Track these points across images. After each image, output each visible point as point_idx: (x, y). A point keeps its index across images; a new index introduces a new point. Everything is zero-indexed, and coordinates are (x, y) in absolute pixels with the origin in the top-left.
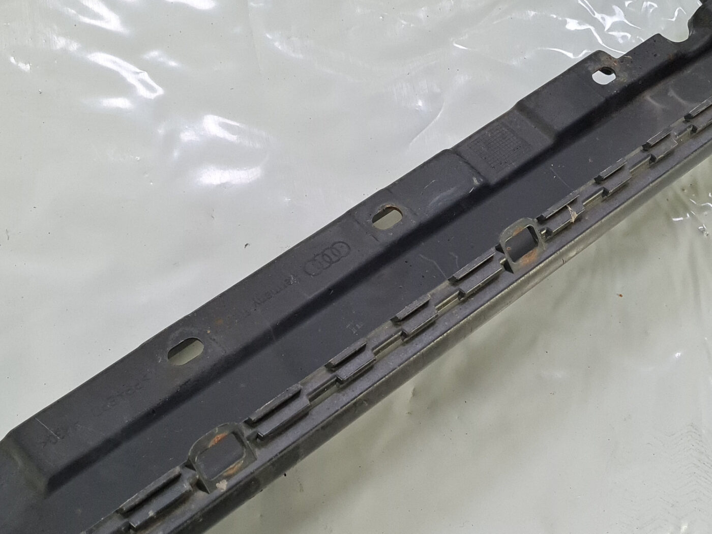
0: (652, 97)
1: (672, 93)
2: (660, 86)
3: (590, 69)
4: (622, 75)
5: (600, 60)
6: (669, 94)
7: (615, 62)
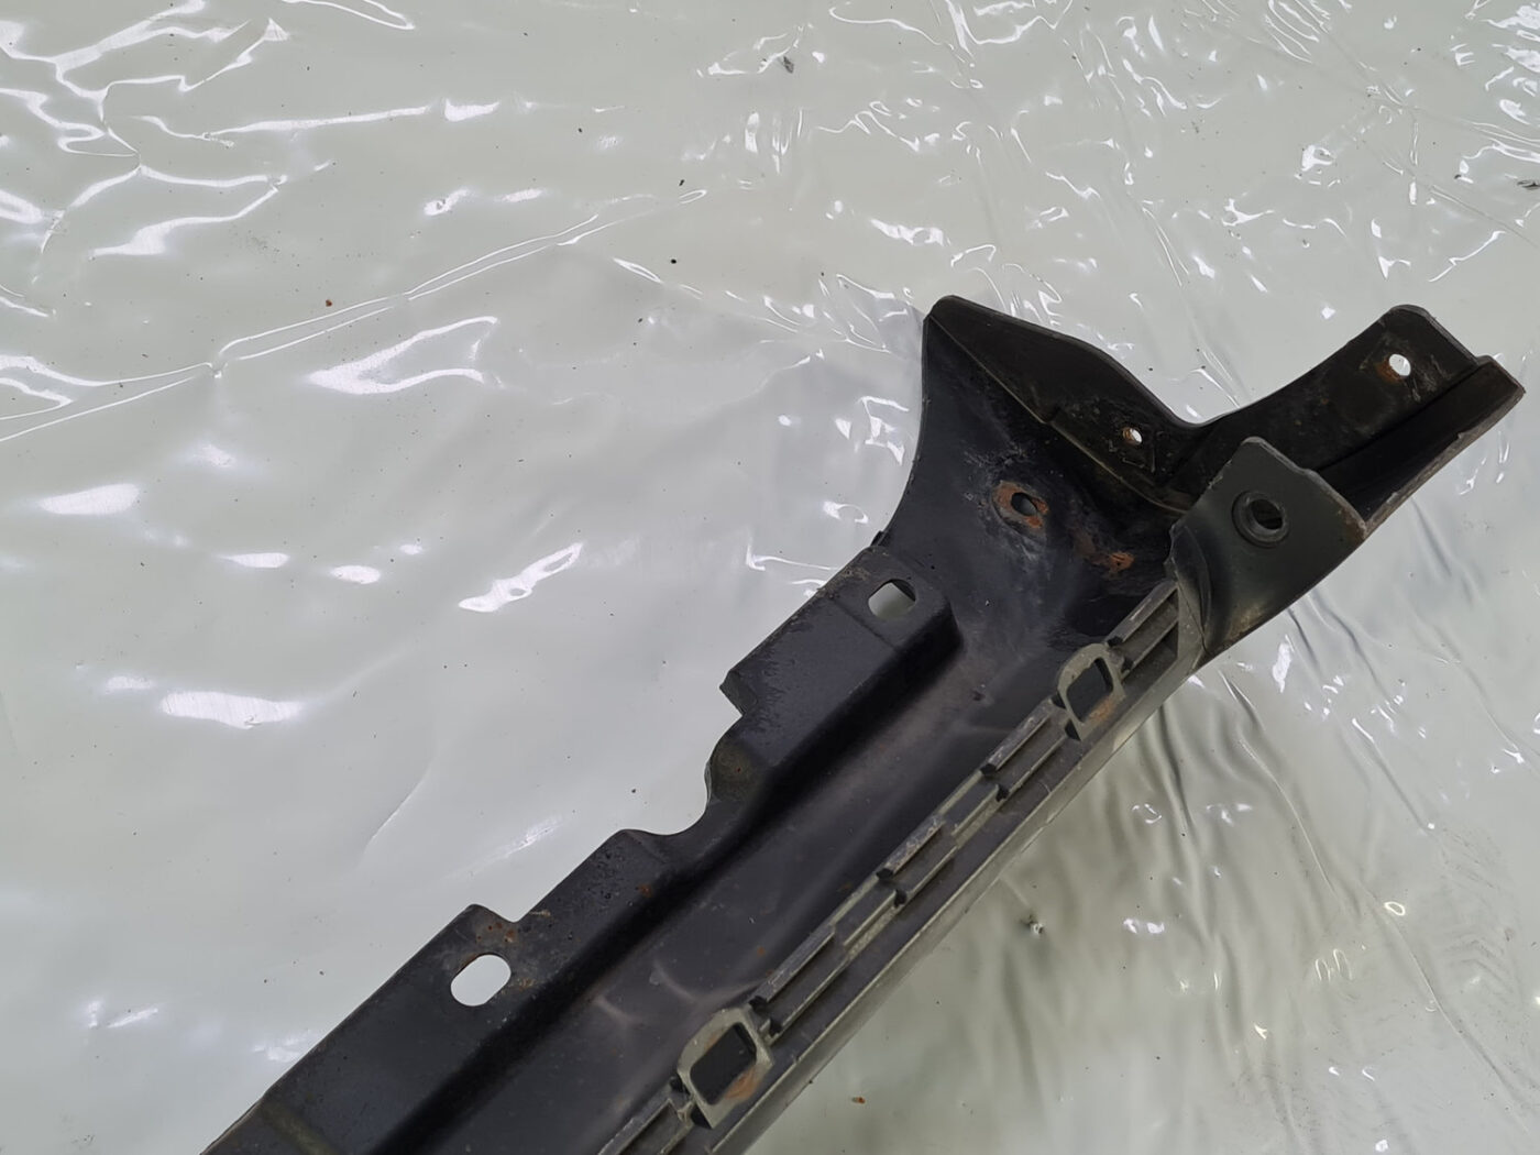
0: (609, 998)
1: (661, 976)
2: (632, 962)
3: (447, 967)
4: (525, 970)
5: (472, 936)
6: (651, 980)
7: (510, 933)
